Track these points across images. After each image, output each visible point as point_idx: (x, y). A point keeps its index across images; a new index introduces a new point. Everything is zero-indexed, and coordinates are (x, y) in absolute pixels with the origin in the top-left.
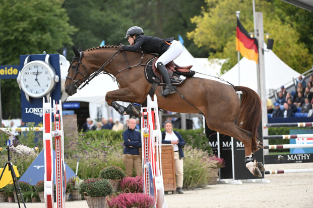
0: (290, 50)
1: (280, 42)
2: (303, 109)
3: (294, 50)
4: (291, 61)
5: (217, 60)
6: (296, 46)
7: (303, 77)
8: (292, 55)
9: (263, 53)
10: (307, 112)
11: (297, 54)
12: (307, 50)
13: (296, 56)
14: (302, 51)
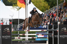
0: (41, 4)
1: (38, 1)
2: (42, 25)
3: (43, 4)
4: (41, 8)
5: (16, 7)
6: (44, 3)
7: (43, 13)
8: (42, 6)
9: (27, 5)
10: (43, 26)
11: (44, 5)
12: (48, 4)
13: (43, 6)
14: (46, 4)
